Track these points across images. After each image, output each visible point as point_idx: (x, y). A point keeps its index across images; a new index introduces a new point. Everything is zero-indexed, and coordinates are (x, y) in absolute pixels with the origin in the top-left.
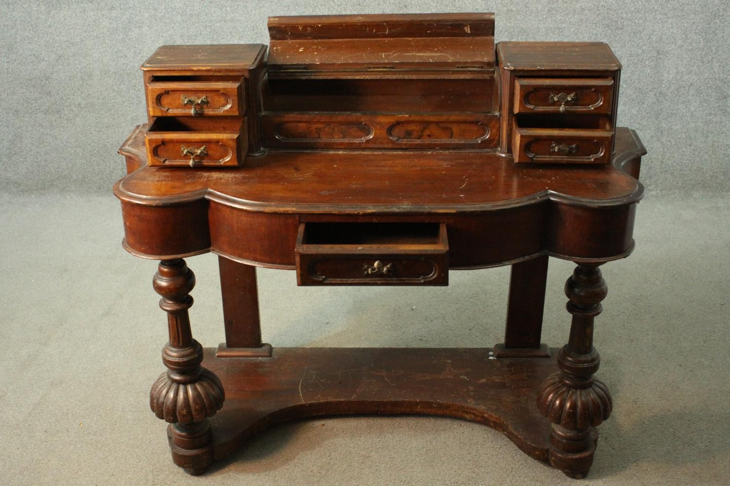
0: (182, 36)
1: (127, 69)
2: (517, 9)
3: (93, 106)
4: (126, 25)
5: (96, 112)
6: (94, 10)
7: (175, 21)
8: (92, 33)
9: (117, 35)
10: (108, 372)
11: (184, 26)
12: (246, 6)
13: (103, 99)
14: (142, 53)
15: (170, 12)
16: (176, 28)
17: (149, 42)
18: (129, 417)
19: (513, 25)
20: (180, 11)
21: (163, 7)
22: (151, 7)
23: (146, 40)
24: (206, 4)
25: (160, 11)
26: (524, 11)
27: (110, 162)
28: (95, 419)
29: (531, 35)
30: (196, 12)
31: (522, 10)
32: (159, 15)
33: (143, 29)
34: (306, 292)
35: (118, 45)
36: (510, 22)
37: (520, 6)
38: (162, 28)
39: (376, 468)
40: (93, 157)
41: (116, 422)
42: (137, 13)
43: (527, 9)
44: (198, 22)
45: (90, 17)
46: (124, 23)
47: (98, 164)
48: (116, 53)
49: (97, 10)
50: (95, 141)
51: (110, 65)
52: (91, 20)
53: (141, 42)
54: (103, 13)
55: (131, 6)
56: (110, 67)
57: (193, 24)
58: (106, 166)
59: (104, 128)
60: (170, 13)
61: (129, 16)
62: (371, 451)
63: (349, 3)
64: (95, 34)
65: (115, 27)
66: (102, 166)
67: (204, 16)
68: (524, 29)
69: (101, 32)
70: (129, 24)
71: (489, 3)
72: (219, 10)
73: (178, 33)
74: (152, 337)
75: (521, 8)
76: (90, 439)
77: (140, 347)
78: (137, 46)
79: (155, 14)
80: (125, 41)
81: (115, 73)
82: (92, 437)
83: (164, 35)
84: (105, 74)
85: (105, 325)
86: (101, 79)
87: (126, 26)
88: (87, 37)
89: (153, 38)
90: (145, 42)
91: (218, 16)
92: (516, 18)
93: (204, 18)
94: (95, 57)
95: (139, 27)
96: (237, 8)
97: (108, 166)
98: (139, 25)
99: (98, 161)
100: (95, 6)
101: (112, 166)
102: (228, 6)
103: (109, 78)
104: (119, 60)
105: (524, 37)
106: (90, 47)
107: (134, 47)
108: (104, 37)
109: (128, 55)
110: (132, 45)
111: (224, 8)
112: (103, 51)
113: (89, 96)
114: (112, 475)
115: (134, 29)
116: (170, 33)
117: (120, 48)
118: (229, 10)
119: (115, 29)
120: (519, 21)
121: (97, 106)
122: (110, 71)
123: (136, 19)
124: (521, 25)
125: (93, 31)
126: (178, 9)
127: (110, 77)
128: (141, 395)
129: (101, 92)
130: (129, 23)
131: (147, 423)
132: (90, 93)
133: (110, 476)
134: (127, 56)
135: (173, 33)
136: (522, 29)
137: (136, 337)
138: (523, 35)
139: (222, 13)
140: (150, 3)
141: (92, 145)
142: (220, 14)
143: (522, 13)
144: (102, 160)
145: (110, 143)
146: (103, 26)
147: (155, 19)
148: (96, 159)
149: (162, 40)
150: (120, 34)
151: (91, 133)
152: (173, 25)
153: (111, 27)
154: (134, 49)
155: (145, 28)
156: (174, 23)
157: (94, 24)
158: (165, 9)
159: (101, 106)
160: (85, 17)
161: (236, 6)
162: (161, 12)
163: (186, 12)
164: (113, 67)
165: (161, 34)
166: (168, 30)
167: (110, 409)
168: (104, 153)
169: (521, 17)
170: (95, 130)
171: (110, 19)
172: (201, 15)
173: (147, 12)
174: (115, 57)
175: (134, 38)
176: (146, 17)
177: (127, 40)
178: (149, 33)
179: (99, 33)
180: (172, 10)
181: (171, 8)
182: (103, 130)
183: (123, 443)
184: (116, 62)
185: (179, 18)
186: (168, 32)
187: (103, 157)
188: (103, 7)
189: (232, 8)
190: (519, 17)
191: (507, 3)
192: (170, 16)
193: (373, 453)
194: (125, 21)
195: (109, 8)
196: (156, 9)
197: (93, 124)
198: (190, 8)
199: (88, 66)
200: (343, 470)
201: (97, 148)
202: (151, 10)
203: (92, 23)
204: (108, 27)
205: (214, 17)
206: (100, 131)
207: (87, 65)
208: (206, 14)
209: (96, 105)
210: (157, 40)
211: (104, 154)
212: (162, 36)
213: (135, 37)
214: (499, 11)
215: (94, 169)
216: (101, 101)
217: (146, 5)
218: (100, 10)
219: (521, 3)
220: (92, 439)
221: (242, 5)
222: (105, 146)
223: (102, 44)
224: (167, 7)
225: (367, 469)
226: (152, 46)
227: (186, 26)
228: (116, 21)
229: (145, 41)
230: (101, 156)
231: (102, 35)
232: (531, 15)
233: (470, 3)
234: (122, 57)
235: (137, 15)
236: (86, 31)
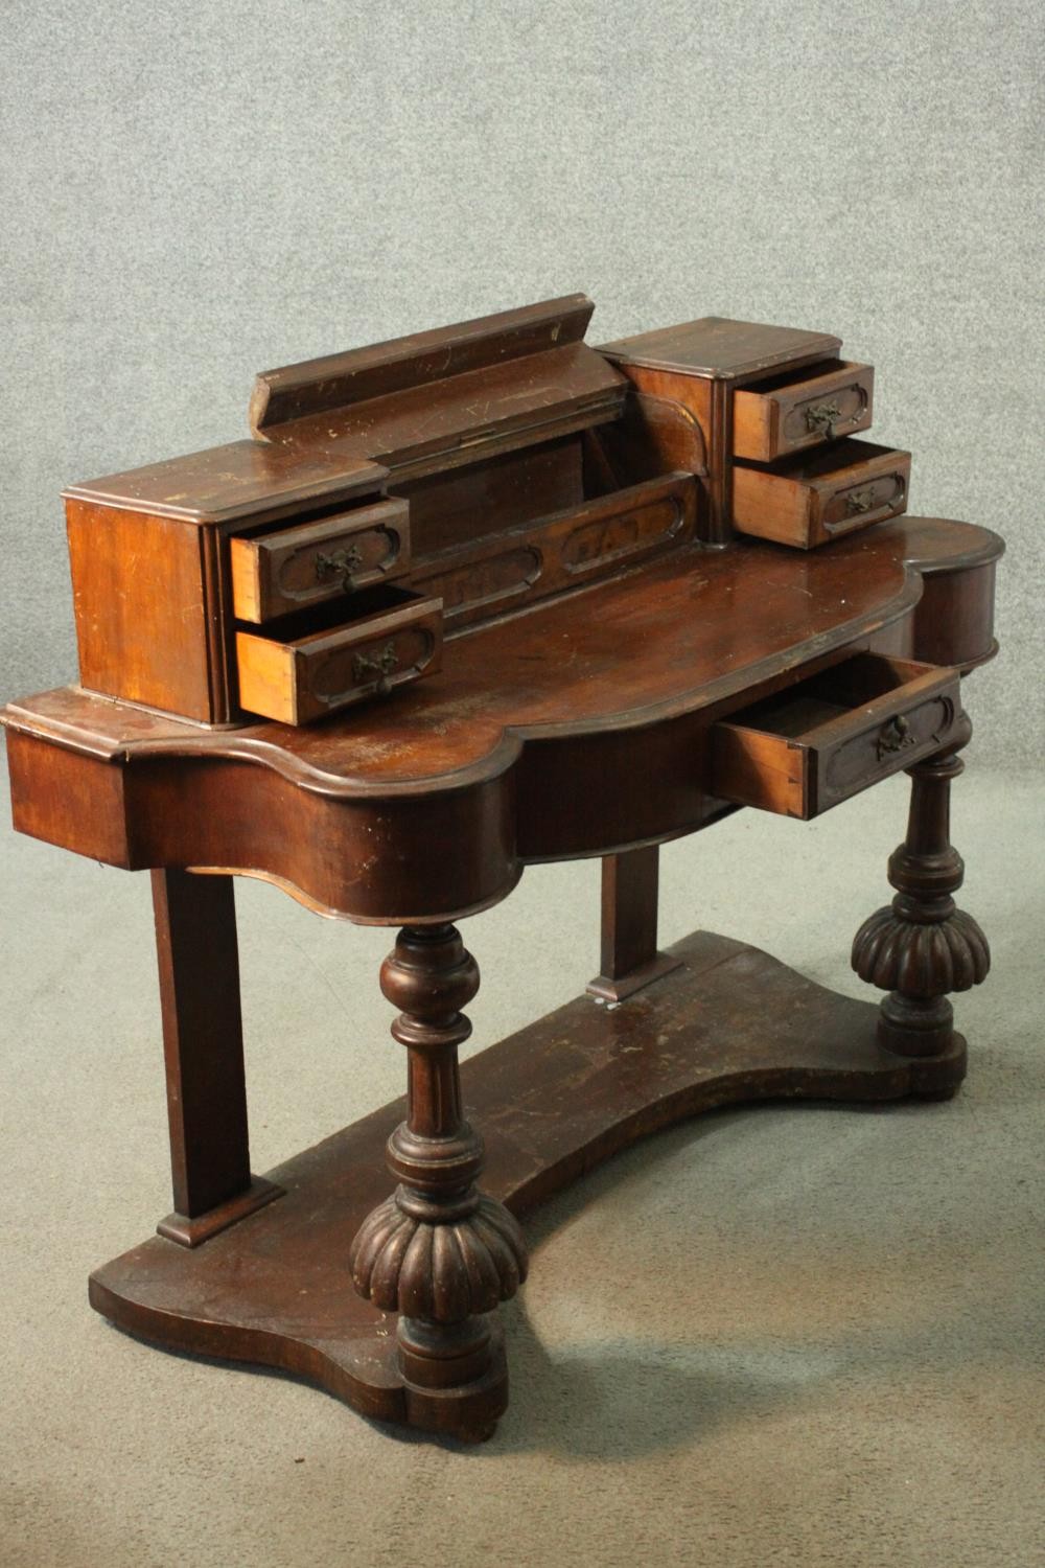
0: (230, 387)
1: (101, 459)
2: (1000, 345)
3: (16, 541)
4: (104, 356)
5: (24, 555)
6: (32, 321)
7: (216, 354)
8: (25, 373)
9: (81, 381)
10: (51, 1106)
11: (237, 366)
12: (380, 324)
13: (41, 525)
14: (137, 422)
15: (208, 331)
16: (217, 369)
17: (155, 399)
18: (100, 1194)
19: (990, 382)
20: (229, 330)
21: (191, 320)
22: (163, 319)
23: (148, 392)
24: (288, 316)
25: (184, 327)
26: (1019, 349)
27: (49, 672)
28: (23, 1195)
29: (1033, 406)
30: (265, 333)
31: (1014, 349)
32: (181, 337)
33: (144, 368)
34: (497, 961)
35: (84, 403)
36: (984, 375)
37: (1010, 339)
38: (187, 367)
39: (645, 1309)
40: (11, 660)
41: (69, 1203)
42: (131, 331)
43: (1025, 346)
44: (270, 355)
45: (22, 336)
46: (100, 354)
47: (22, 676)
48: (77, 420)
49: (40, 321)
50: (18, 621)
51: (63, 448)
52: (23, 344)
53: (137, 398)
54: (53, 327)
55: (118, 313)
56: (62, 451)
57: (259, 361)
58: (41, 681)
59: (39, 593)
60: (206, 334)
61: (110, 337)
62: (635, 1277)
63: (615, 324)
64: (32, 375)
65: (78, 360)
66: (30, 681)
67: (284, 344)
68: (1015, 392)
69: (46, 371)
70: (110, 356)
71: (937, 329)
72: (319, 331)
73: (223, 381)
74: (148, 1040)
75: (1011, 343)
76: (12, 1232)
77: (122, 1058)
78: (127, 407)
79: (171, 335)
80: (100, 393)
81: (73, 467)
82: (17, 1229)
83: (190, 384)
84: (50, 468)
85: (42, 1013)
86: (39, 479)
87: (105, 360)
88: (12, 381)
89: (164, 389)
90: (146, 398)
91: (316, 344)
92: (999, 365)
93: (283, 348)
94: (29, 429)
95: (135, 363)
96: (360, 327)
97: (45, 680)
98: (134, 358)
99: (22, 670)
100: (35, 311)
101: (53, 683)
102: (339, 323)
103: (57, 478)
104: (85, 438)
105: (1017, 410)
106: (17, 404)
107: (119, 409)
108: (52, 382)
109: (105, 426)
110: (116, 404)
111: (331, 326)
112: (47, 415)
113: (10, 518)
114: (63, 1303)
115: (121, 366)
116: (203, 378)
117: (88, 410)
118: (342, 333)
119: (79, 366)
120: (1006, 372)
121: (25, 543)
122: (62, 462)
123: (128, 344)
124: (1011, 383)
125: (27, 369)
126: (224, 325)
127: (60, 475)
128: (125, 1152)
129: (38, 508)
130: (111, 352)
131: (138, 1207)
132: (12, 511)
133: (58, 1305)
134: (101, 430)
135: (212, 380)
136: (1012, 391)
137: (113, 1040)
138: (1014, 406)
139: (325, 339)
140: (162, 310)
141: (10, 631)
142: (321, 339)
143: (1012, 356)
144: (31, 666)
145: (52, 628)
146: (50, 357)
147: (172, 346)
148: (16, 663)
149: (186, 396)
150: (90, 377)
151: (7, 604)
152: (211, 361)
153: (69, 361)
154: (120, 413)
155: (147, 367)
156: (215, 358)
157: (30, 352)
158: (195, 323)
159: (37, 542)
160: (11, 336)
161: (357, 324)
162: (185, 332)
163: (243, 333)
164: (70, 453)
165: (183, 382)
166: (200, 373)
167: (57, 1178)
168: (36, 650)
169: (1010, 364)
170: (19, 598)
171: (68, 342)
172: (278, 341)
173: (154, 330)
174: (75, 430)
175: (120, 387)
176: (152, 340)
177: (104, 392)
178: (156, 378)
179: (40, 373)
180: (211, 327)
181: (210, 322)
182: (38, 597)
183: (87, 1243)
184: (76, 442)
185: (227, 346)
186: (201, 378)
187: (33, 658)
188: (54, 314)
189: (349, 328)
190: (1004, 365)
191: (978, 332)
192: (205, 340)
193: (639, 1281)
194: (102, 350)
195: (67, 316)
196: (173, 324)
197: (15, 584)
198: (251, 323)
199: (12, 449)
200: (571, 1310)
201: (20, 639)
202: (162, 326)
203: (27, 351)
204: (63, 361)
205: (306, 346)
206: (30, 599)
207: (9, 446)
208: (289, 338)
209: (26, 538)
210: (172, 396)
211: (36, 653)
212: (186, 386)
213: (124, 387)
214: (959, 349)
215: (10, 689)
216: (35, 530)
217: (151, 314)
218: (47, 320)
219: (1011, 332)
220: (16, 1234)
221: (372, 321)
222: (41, 635)
223: (46, 399)
224: (200, 319)
225: (625, 1310)
226: (161, 408)
227: (241, 364)
228: (80, 348)
229: (146, 395)
230: (29, 658)
231: (47, 379)
232: (1034, 361)
233: (893, 330)
234: (90, 431)
235: (129, 335)
236: (10, 369)
